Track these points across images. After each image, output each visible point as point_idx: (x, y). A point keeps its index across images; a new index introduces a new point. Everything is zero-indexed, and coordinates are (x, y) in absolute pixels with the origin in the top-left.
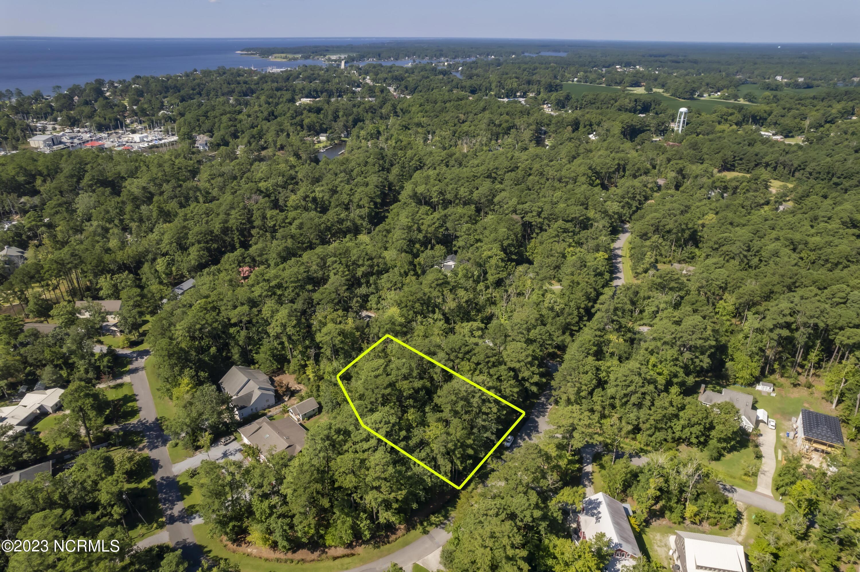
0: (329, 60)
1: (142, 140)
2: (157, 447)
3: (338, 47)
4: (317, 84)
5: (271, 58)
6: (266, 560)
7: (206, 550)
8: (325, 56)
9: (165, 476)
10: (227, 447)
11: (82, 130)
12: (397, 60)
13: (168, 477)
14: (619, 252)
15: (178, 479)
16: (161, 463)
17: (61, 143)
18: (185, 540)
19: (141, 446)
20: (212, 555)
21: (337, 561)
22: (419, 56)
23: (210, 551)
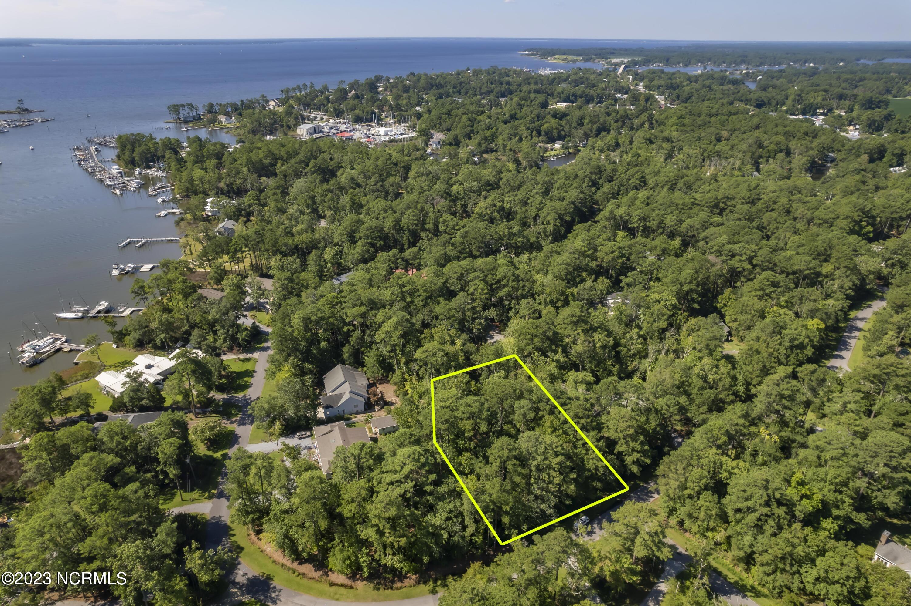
0: (610, 63)
1: (386, 134)
2: (244, 424)
3: (626, 50)
4: (581, 88)
5: (550, 60)
6: (274, 562)
7: (232, 532)
8: (607, 59)
10: (299, 442)
11: (342, 121)
12: (687, 66)
14: (860, 324)
16: (240, 440)
17: (321, 132)
18: (220, 517)
19: (234, 419)
20: (233, 539)
21: (334, 588)
22: (715, 63)
23: (234, 535)
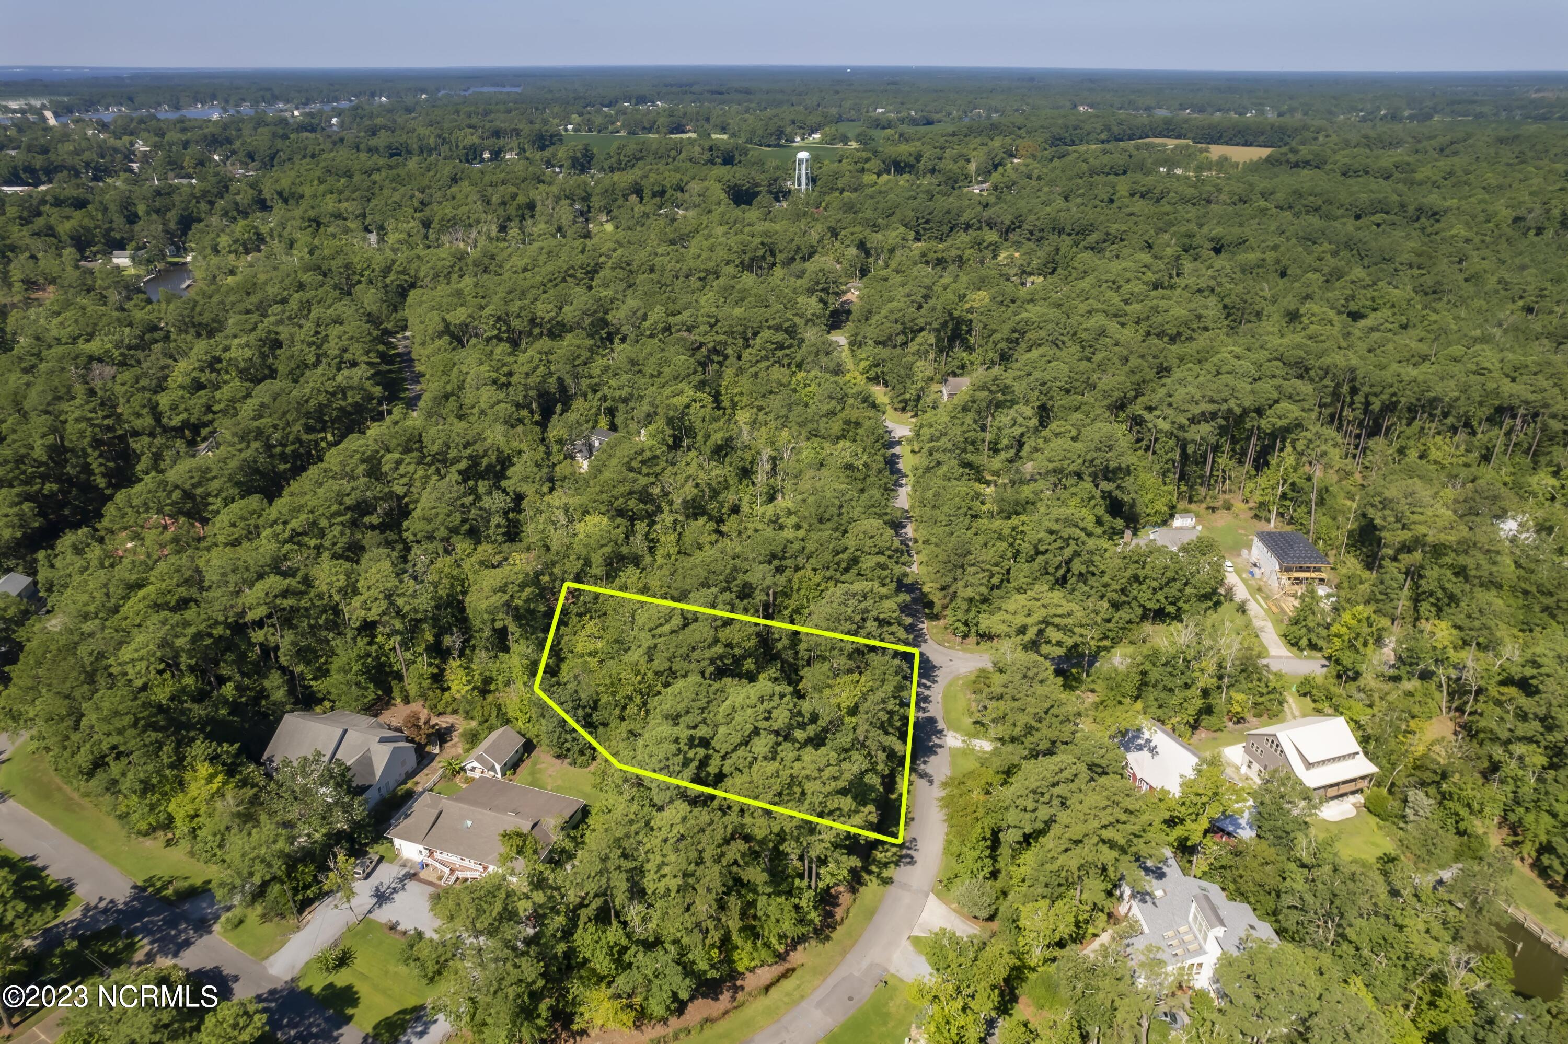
9: (263, 990)
10: (374, 881)
13: (272, 992)
15: (303, 985)
16: (229, 970)
19: (140, 956)
21: (773, 991)
